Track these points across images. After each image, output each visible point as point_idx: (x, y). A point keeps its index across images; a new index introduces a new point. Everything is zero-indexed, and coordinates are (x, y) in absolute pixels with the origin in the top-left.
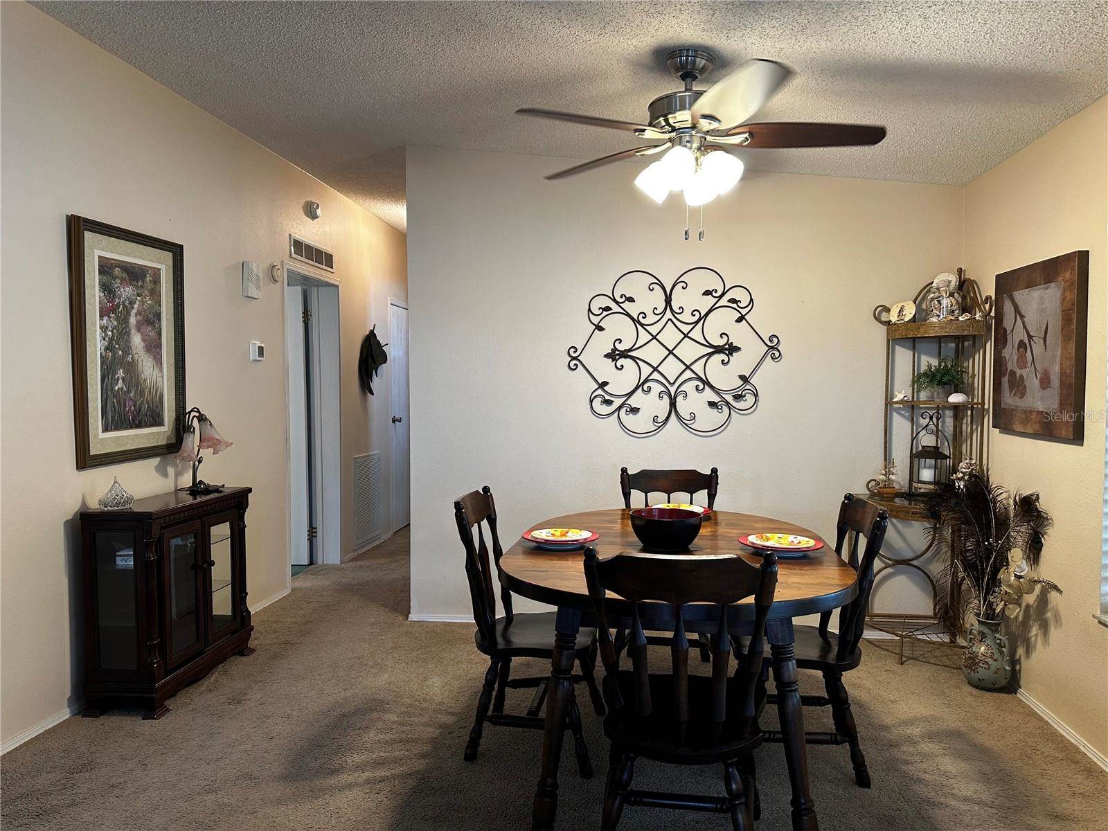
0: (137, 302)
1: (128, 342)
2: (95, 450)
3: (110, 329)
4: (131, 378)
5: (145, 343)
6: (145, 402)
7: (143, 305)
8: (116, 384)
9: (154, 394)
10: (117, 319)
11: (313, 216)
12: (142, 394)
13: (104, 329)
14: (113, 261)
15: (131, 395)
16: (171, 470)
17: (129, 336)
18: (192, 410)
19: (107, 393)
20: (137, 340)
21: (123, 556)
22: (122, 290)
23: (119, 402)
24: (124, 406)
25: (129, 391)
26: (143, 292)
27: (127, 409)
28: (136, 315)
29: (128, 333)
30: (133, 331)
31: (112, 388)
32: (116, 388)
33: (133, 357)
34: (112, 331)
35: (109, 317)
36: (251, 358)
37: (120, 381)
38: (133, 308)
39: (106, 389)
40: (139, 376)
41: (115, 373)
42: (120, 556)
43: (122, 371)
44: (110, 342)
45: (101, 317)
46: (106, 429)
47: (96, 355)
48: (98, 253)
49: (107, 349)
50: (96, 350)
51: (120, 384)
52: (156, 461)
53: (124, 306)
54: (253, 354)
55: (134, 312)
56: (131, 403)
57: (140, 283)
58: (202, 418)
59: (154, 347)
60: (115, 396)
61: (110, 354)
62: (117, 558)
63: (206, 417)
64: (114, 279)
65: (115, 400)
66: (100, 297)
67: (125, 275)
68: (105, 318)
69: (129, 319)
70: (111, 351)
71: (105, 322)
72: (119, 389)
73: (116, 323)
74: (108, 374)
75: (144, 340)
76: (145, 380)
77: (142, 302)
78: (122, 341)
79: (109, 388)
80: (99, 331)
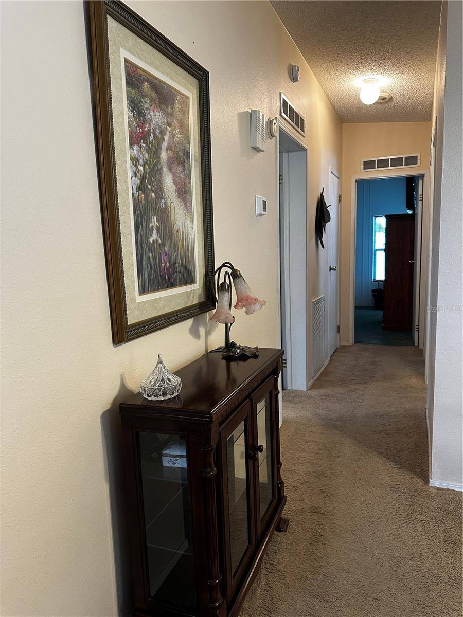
0: (168, 133)
1: (160, 183)
2: (132, 318)
3: (141, 162)
4: (165, 228)
5: (176, 186)
6: (179, 256)
7: (173, 138)
8: (151, 235)
9: (187, 247)
10: (148, 150)
11: (294, 79)
12: (176, 247)
13: (135, 161)
14: (141, 72)
15: (166, 249)
16: (202, 330)
17: (161, 174)
18: (223, 266)
19: (142, 246)
20: (168, 182)
21: (171, 456)
22: (152, 113)
23: (154, 258)
24: (159, 263)
25: (164, 244)
26: (173, 121)
27: (163, 265)
28: (167, 149)
29: (160, 171)
30: (165, 170)
31: (147, 239)
32: (151, 240)
33: (166, 203)
34: (144, 167)
35: (140, 147)
36: (257, 212)
37: (155, 232)
38: (163, 139)
39: (141, 240)
40: (172, 226)
41: (148, 221)
42: (167, 456)
43: (155, 218)
44: (142, 181)
45: (131, 145)
46: (143, 291)
47: (128, 195)
48: (124, 54)
49: (139, 188)
50: (127, 187)
51: (154, 236)
52: (189, 323)
53: (155, 135)
54: (259, 209)
55: (165, 145)
56: (166, 257)
57: (170, 110)
58: (235, 275)
59: (183, 192)
60: (150, 250)
61: (143, 195)
62: (163, 458)
63: (240, 273)
64: (144, 96)
65: (151, 255)
66: (129, 118)
67: (154, 94)
68: (136, 147)
69: (160, 153)
70: (143, 192)
71: (135, 152)
72: (153, 241)
73: (147, 156)
74: (142, 222)
75: (175, 183)
76: (178, 231)
77: (173, 136)
78: (155, 181)
79: (144, 238)
80: (129, 164)
